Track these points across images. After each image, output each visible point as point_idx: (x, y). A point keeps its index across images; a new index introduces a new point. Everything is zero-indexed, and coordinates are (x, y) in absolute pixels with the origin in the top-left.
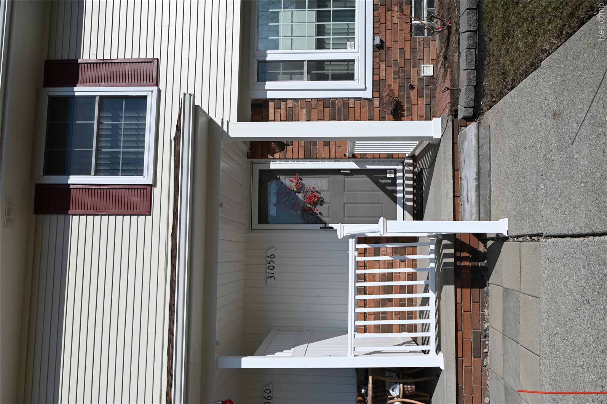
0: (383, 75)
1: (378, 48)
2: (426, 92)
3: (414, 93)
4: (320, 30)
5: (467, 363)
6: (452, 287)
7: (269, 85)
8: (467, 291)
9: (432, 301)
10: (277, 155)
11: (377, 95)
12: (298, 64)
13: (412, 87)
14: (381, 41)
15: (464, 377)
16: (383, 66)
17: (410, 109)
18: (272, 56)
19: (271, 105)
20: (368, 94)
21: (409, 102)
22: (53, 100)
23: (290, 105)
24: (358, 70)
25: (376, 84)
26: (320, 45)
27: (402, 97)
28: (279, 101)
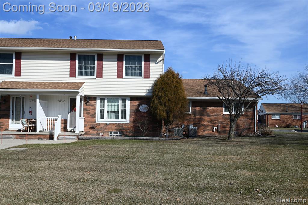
0: (101, 125)
1: (107, 124)
2: (97, 134)
3: (97, 132)
4: (111, 112)
5: (37, 136)
6: (49, 134)
7: (99, 101)
8: (49, 137)
9: (48, 131)
10: (84, 102)
11: (97, 124)
12: (104, 107)
13: (98, 131)
14: (108, 125)
15: (35, 136)
16: (103, 125)
17: (93, 131)
18: (106, 101)
19: (95, 101)
20: (97, 122)
21: (95, 131)
22: (94, 56)
23: (95, 105)
24: (102, 120)
25: (99, 124)
26: (108, 112)
27: (96, 129)
28: (96, 103)
